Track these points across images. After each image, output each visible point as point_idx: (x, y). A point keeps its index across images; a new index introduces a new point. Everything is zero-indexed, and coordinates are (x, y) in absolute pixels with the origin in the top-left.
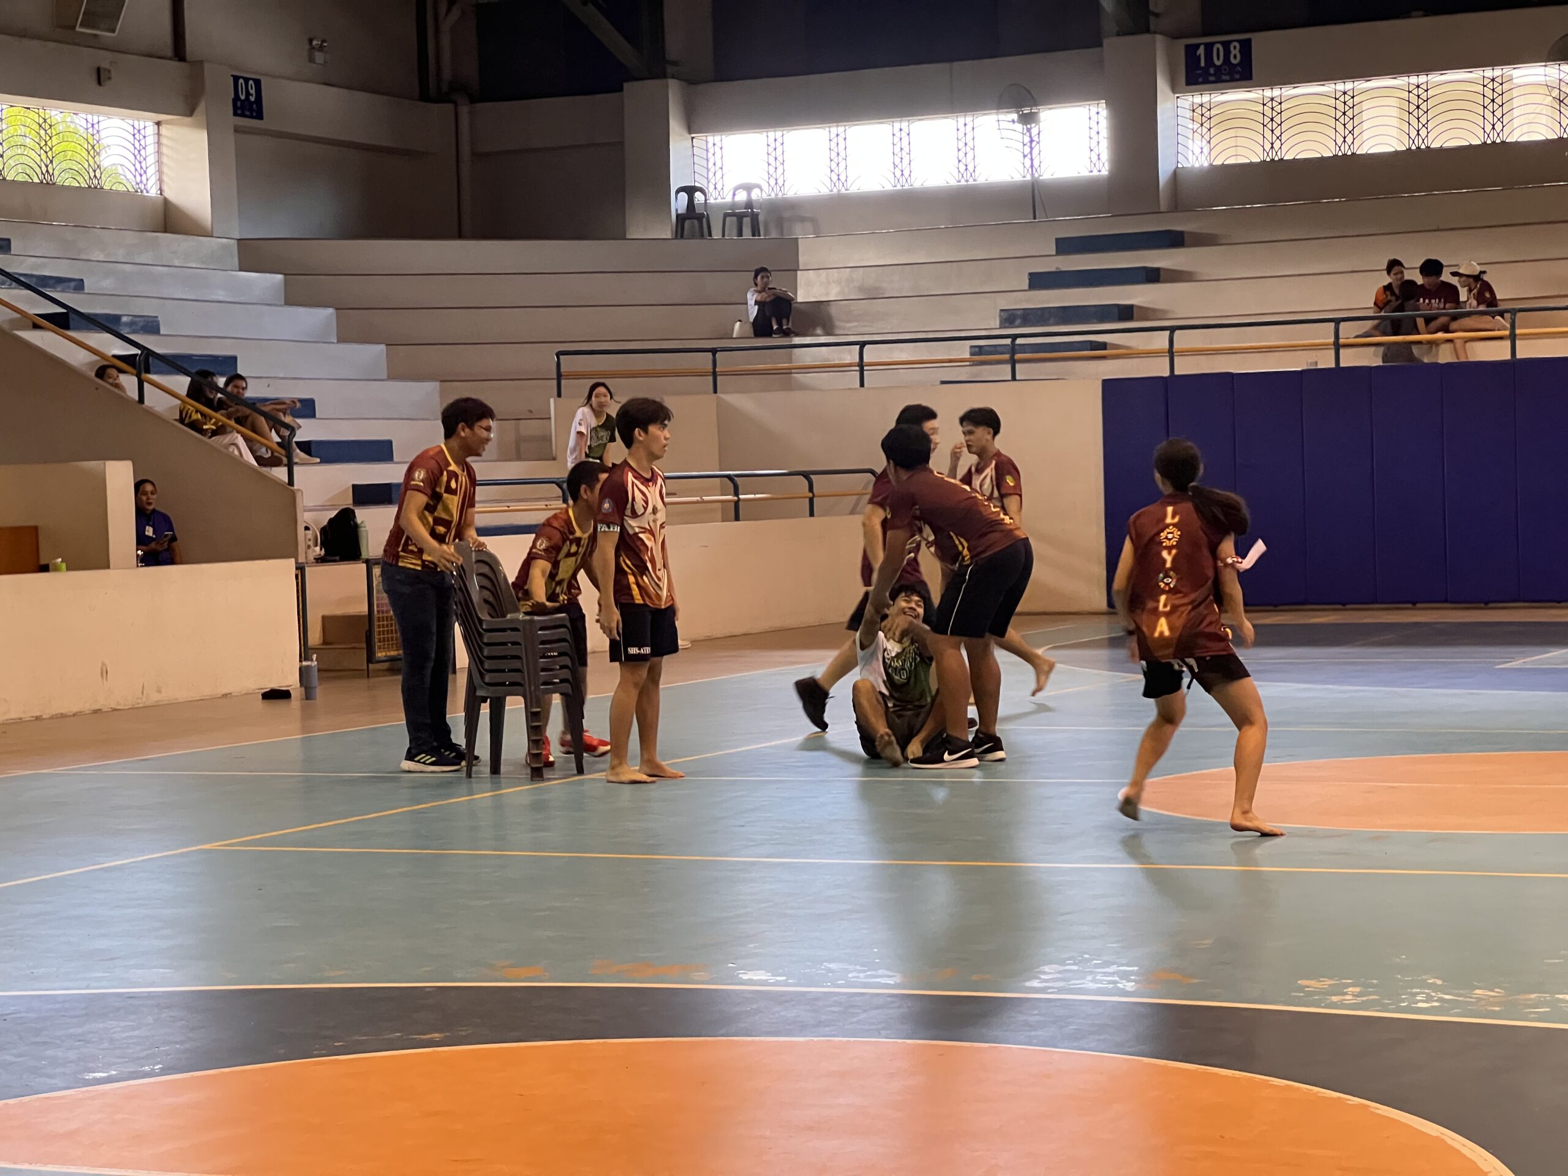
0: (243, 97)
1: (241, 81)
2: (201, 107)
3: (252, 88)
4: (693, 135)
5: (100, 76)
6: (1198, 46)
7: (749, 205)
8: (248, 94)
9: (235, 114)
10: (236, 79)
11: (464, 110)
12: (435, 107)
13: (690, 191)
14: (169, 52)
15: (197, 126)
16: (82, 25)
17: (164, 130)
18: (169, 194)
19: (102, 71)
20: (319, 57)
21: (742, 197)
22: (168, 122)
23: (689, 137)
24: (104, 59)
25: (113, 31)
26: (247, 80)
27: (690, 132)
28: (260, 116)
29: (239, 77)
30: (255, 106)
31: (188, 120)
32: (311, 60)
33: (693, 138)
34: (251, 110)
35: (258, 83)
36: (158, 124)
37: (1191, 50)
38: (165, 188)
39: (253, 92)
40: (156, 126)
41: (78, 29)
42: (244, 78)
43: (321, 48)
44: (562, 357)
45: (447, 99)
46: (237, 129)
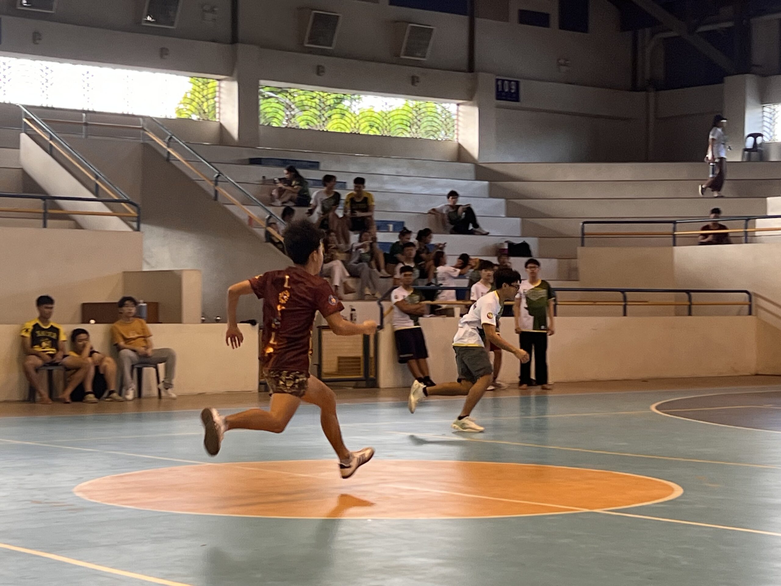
0: (507, 90)
1: (506, 82)
2: (476, 96)
4: (764, 105)
5: (414, 80)
8: (510, 89)
9: (498, 99)
10: (497, 80)
11: (652, 94)
12: (638, 94)
13: (755, 136)
14: (465, 68)
15: (473, 105)
16: (404, 55)
17: (460, 107)
18: (461, 140)
19: (414, 78)
20: (564, 69)
22: (462, 104)
23: (762, 106)
24: (416, 71)
25: (425, 58)
26: (510, 81)
27: (761, 103)
28: (517, 99)
29: (505, 80)
30: (514, 95)
31: (471, 102)
32: (558, 70)
33: (764, 107)
34: (512, 97)
35: (517, 83)
36: (458, 105)
38: (459, 137)
39: (513, 87)
41: (402, 57)
42: (508, 81)
43: (565, 64)
44: (585, 225)
45: (644, 89)
46: (498, 107)
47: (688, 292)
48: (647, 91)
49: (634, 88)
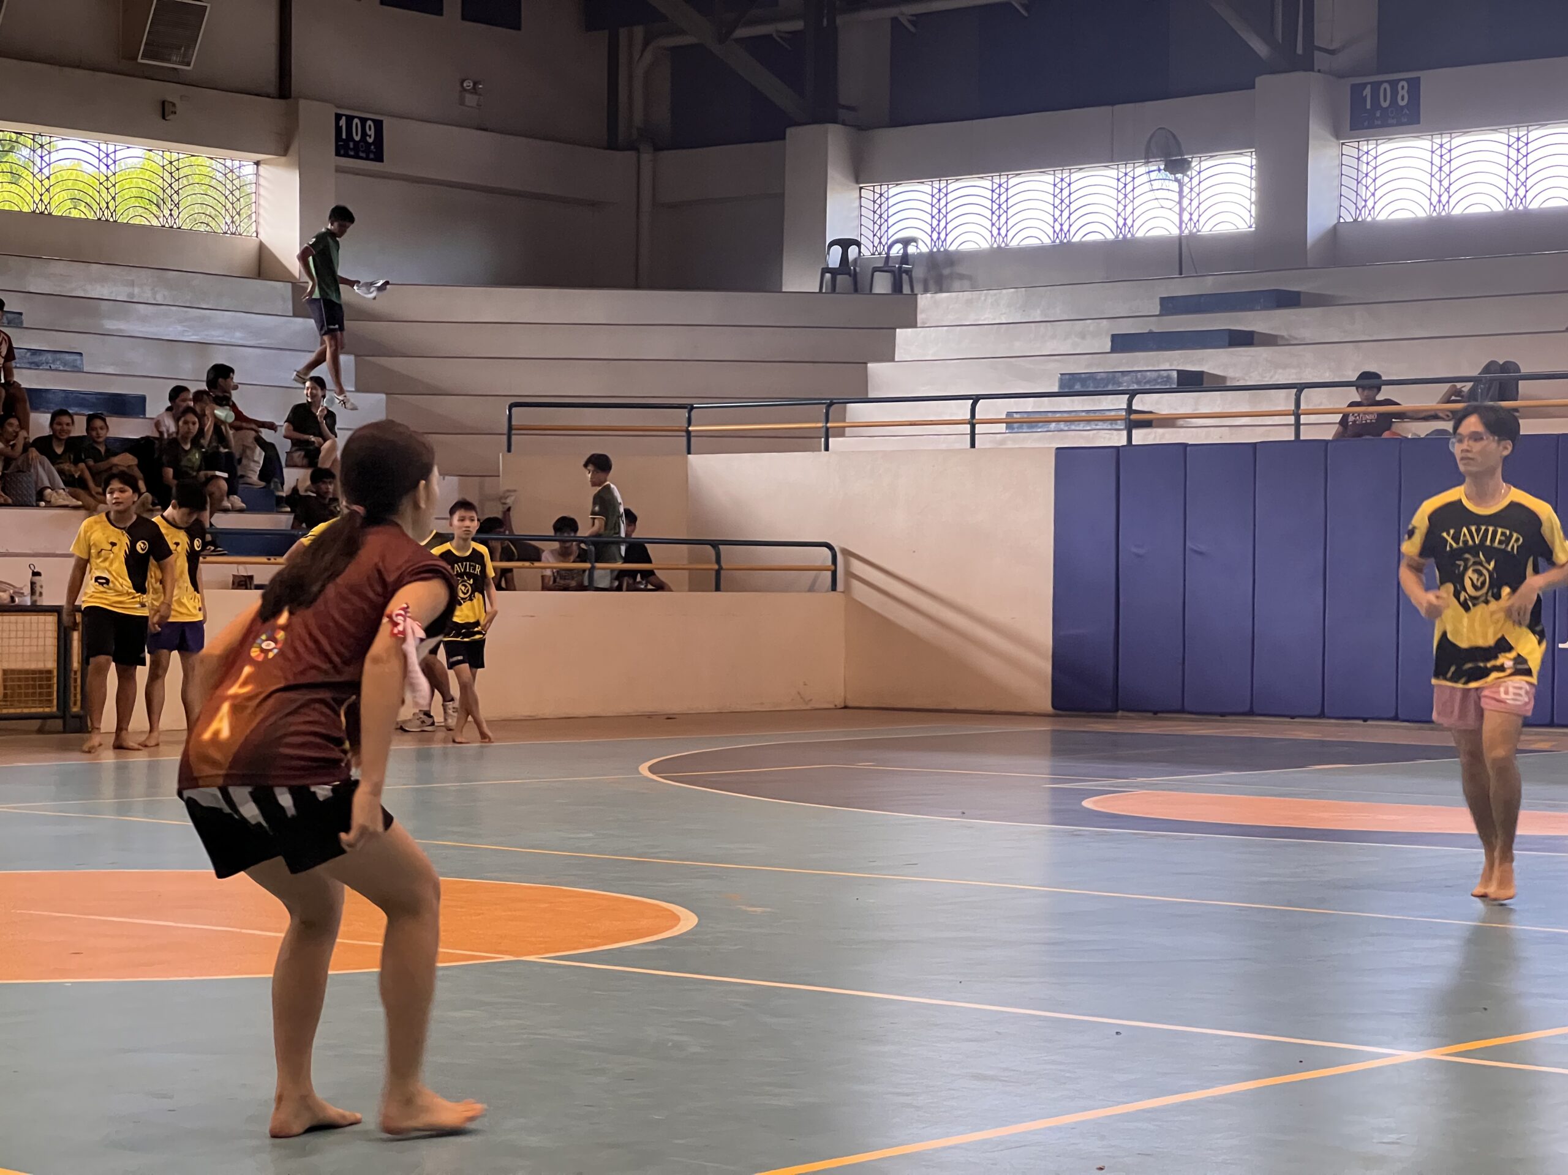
0: (357, 138)
1: (356, 121)
2: (294, 147)
3: (370, 129)
4: (861, 185)
5: (165, 110)
6: (1365, 85)
7: (904, 259)
8: (364, 134)
9: (338, 154)
10: (338, 117)
11: (646, 157)
12: (618, 155)
13: (845, 244)
14: (272, 89)
15: (288, 165)
16: (144, 57)
17: (262, 168)
18: (263, 237)
19: (166, 104)
20: (471, 100)
21: (897, 250)
22: (266, 162)
23: (858, 186)
24: (171, 92)
25: (188, 64)
26: (364, 120)
27: (857, 182)
28: (379, 158)
29: (354, 117)
30: (372, 147)
31: (283, 159)
32: (462, 102)
33: (861, 188)
34: (368, 151)
35: (378, 125)
36: (257, 163)
37: (1357, 90)
38: (260, 231)
39: (372, 133)
40: (255, 166)
41: (140, 60)
42: (360, 119)
43: (474, 90)
44: (514, 410)
45: (632, 147)
46: (339, 170)
47: (715, 544)
48: (637, 150)
49: (612, 145)
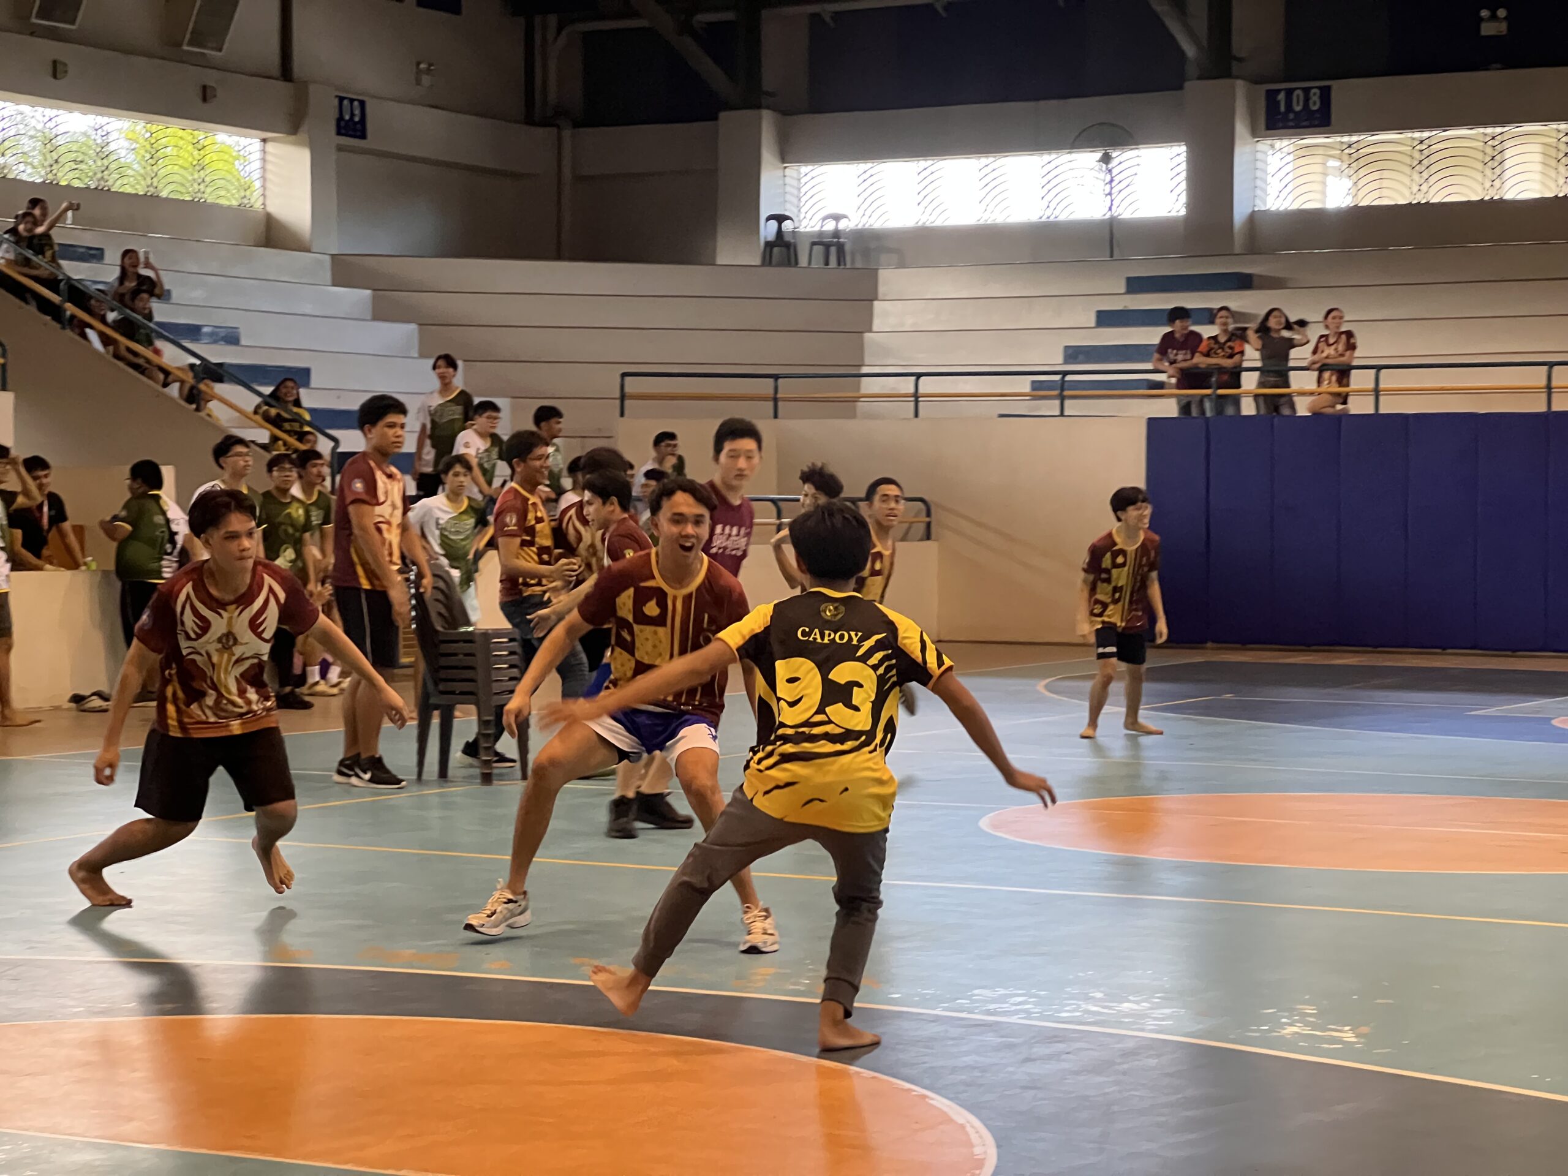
0: (347, 117)
1: (346, 102)
2: (305, 127)
3: (356, 109)
4: (785, 165)
5: (206, 93)
6: (1278, 91)
7: (836, 234)
8: (352, 115)
9: (339, 133)
10: (341, 99)
11: (567, 133)
12: (540, 132)
13: (780, 219)
14: (276, 72)
15: (299, 144)
16: (188, 44)
17: (269, 147)
18: (272, 209)
19: (208, 89)
20: (426, 80)
21: (830, 226)
22: (273, 140)
23: (782, 166)
24: (211, 77)
25: (220, 50)
26: (352, 101)
27: (782, 162)
28: (363, 136)
29: (344, 98)
30: (358, 126)
31: (292, 137)
32: (418, 82)
33: (785, 168)
34: (355, 130)
35: (362, 104)
36: (264, 141)
37: (1271, 95)
38: (268, 203)
39: (357, 112)
40: (262, 144)
41: (184, 47)
42: (349, 99)
43: (428, 71)
45: (545, 123)
46: (340, 148)
48: (558, 127)
49: (530, 120)
